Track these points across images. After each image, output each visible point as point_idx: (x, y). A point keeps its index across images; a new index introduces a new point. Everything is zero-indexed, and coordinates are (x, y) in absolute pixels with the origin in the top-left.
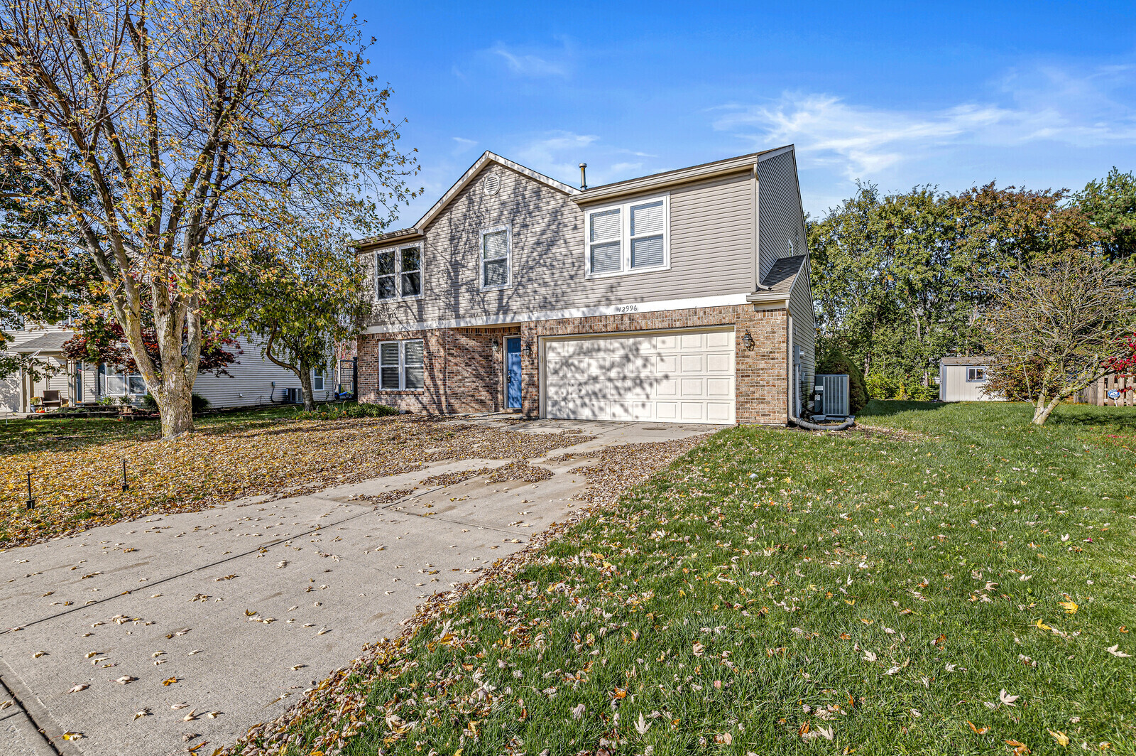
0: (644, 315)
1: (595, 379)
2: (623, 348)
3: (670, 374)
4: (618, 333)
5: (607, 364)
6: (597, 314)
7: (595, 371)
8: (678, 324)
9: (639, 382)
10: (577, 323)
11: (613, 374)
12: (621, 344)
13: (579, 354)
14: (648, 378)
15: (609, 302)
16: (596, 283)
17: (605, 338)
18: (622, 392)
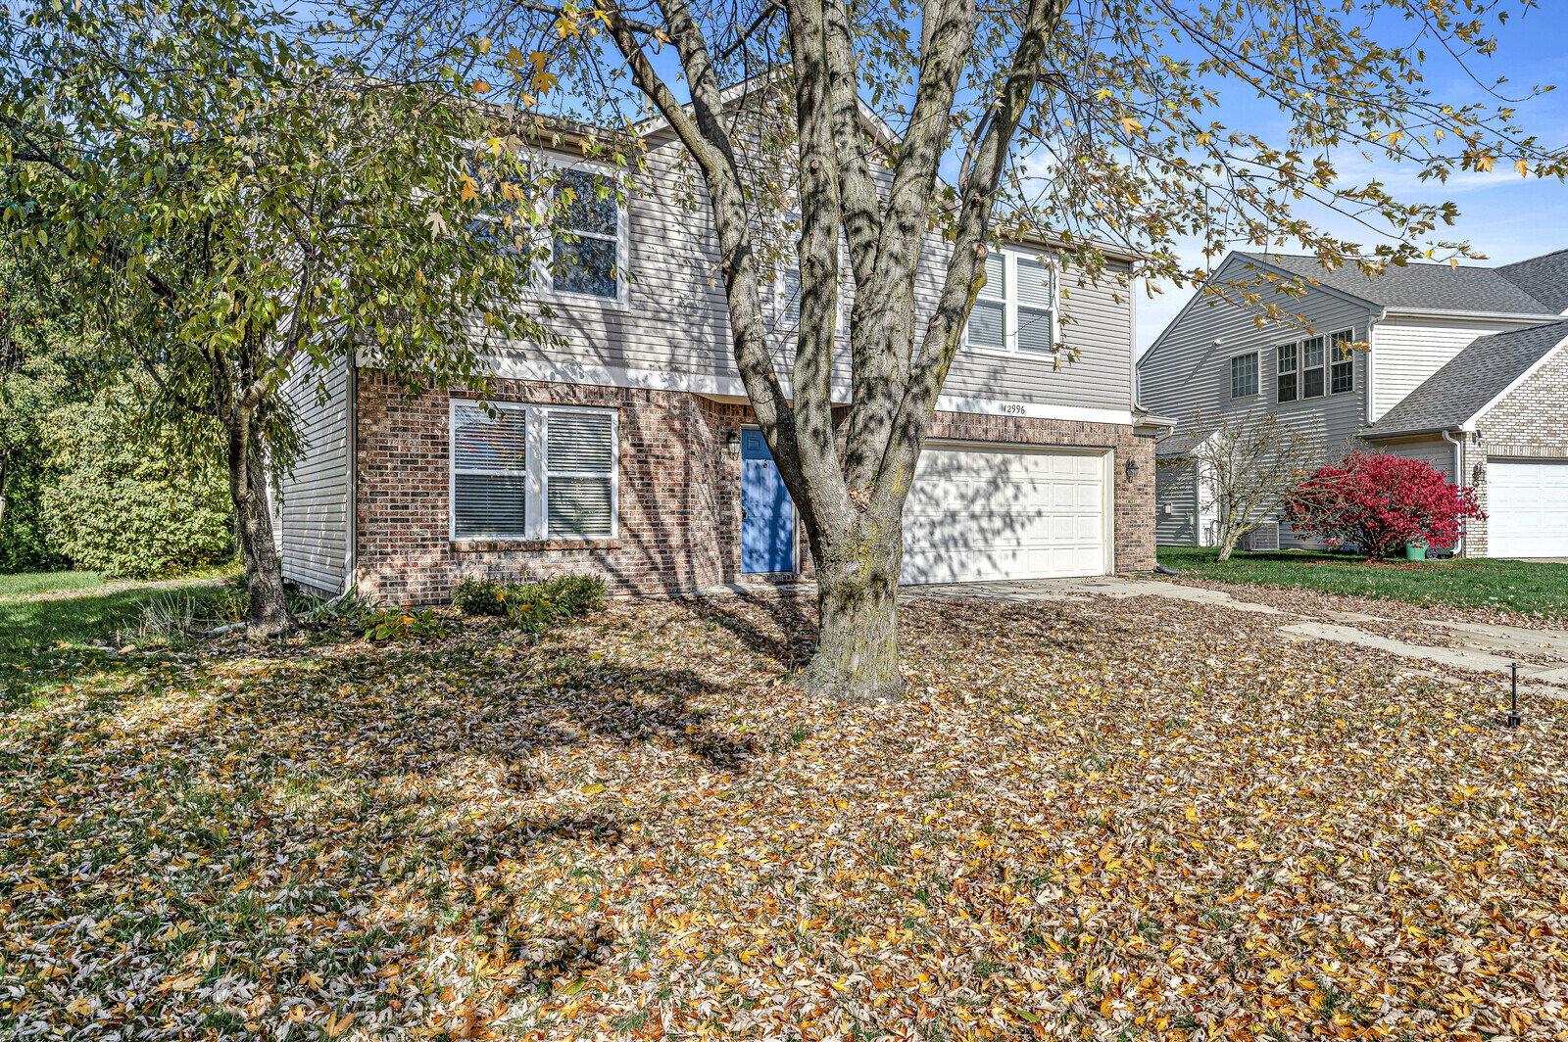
0: (1032, 421)
1: (953, 516)
2: (991, 468)
3: (1043, 509)
4: (1001, 445)
5: (970, 492)
6: (976, 411)
7: (955, 504)
8: (1066, 440)
9: (1009, 521)
10: (947, 420)
11: (977, 508)
12: (987, 461)
13: (931, 474)
14: (1019, 514)
15: (990, 394)
16: (977, 360)
17: (967, 449)
18: (989, 536)
